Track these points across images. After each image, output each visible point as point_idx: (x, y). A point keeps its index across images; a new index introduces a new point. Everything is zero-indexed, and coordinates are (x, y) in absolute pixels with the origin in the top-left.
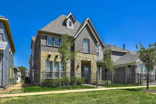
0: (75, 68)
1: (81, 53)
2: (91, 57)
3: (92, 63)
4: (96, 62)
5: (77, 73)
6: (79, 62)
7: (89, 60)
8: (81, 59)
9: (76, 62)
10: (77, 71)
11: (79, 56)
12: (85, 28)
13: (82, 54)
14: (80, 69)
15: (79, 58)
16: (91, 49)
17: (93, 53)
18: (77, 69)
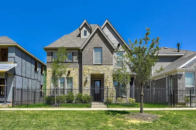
0: (83, 83)
1: (90, 65)
2: (104, 69)
3: (106, 76)
4: (112, 74)
5: (85, 89)
6: (87, 76)
7: (102, 73)
8: (91, 72)
9: (84, 77)
10: (85, 86)
11: (88, 70)
12: (96, 34)
13: (92, 66)
14: (88, 85)
15: (87, 72)
16: (104, 59)
17: (107, 63)
18: (85, 84)
